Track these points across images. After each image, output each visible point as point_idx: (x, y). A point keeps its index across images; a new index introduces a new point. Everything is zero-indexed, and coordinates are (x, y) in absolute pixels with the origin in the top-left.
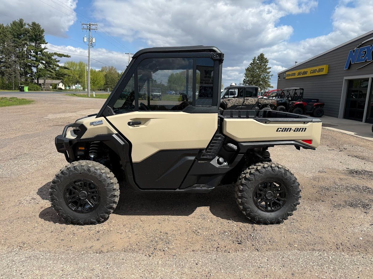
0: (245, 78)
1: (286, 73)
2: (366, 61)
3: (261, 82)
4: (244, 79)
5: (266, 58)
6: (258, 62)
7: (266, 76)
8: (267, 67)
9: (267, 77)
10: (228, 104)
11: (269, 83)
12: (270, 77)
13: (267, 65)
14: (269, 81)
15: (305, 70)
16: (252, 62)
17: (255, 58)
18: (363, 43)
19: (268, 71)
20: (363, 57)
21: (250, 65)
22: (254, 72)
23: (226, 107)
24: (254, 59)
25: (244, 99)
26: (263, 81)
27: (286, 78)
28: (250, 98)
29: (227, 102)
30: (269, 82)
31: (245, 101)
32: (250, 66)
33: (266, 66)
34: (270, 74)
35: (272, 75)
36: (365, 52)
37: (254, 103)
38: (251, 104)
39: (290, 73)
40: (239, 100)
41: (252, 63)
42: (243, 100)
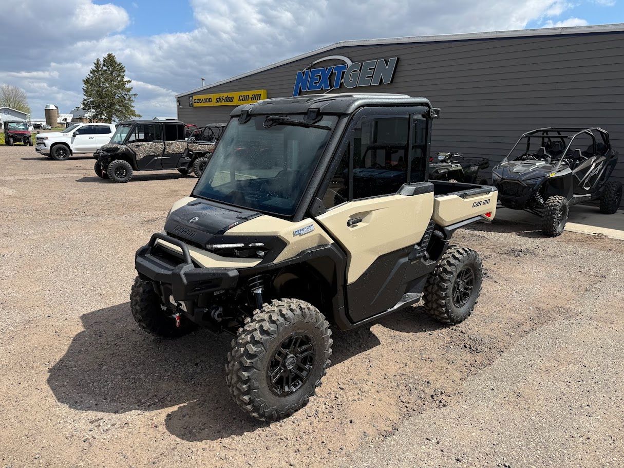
0: (86, 98)
1: (192, 97)
2: (322, 89)
3: (117, 107)
4: (85, 100)
5: (120, 64)
6: (105, 68)
7: (125, 96)
8: (125, 80)
9: (128, 97)
10: (137, 153)
11: (132, 109)
12: (133, 98)
13: (124, 75)
14: (132, 104)
15: (230, 95)
16: (95, 69)
17: (98, 60)
18: (314, 63)
19: (127, 86)
20: (318, 83)
21: (91, 72)
22: (100, 87)
23: (134, 160)
24: (96, 62)
25: (165, 143)
26: (120, 104)
27: (195, 105)
28: (174, 142)
29: (135, 149)
30: (132, 106)
31: (167, 147)
32: (92, 75)
33: (123, 77)
34: (131, 93)
35: (135, 95)
36: (320, 76)
37: (182, 151)
38: (178, 152)
39: (202, 97)
40: (155, 145)
41: (93, 70)
42: (162, 145)
